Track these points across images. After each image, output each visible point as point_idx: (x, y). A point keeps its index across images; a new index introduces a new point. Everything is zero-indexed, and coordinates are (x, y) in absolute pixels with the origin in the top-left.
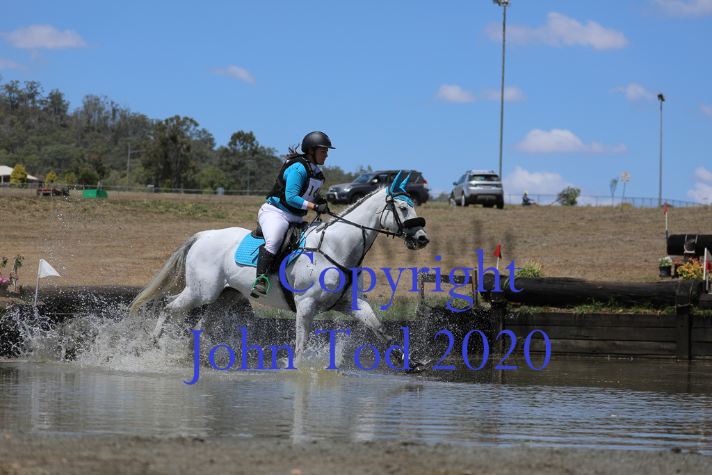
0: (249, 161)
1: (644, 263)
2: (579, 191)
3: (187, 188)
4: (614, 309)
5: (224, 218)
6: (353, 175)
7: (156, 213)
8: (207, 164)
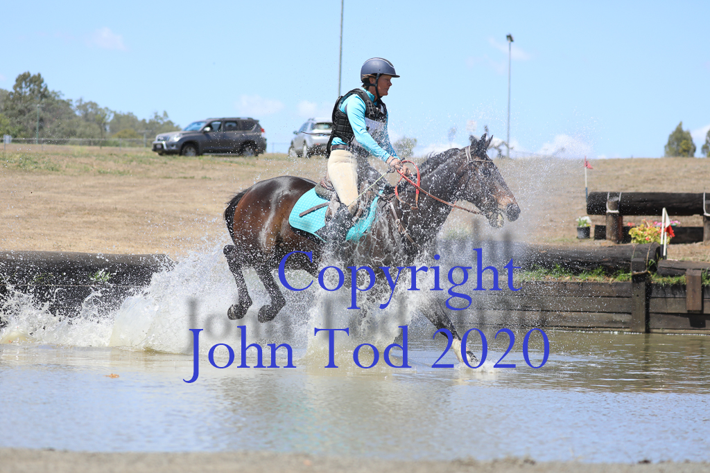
0: (38, 105)
1: (550, 223)
2: (415, 140)
4: (560, 276)
5: (58, 170)
6: (147, 121)
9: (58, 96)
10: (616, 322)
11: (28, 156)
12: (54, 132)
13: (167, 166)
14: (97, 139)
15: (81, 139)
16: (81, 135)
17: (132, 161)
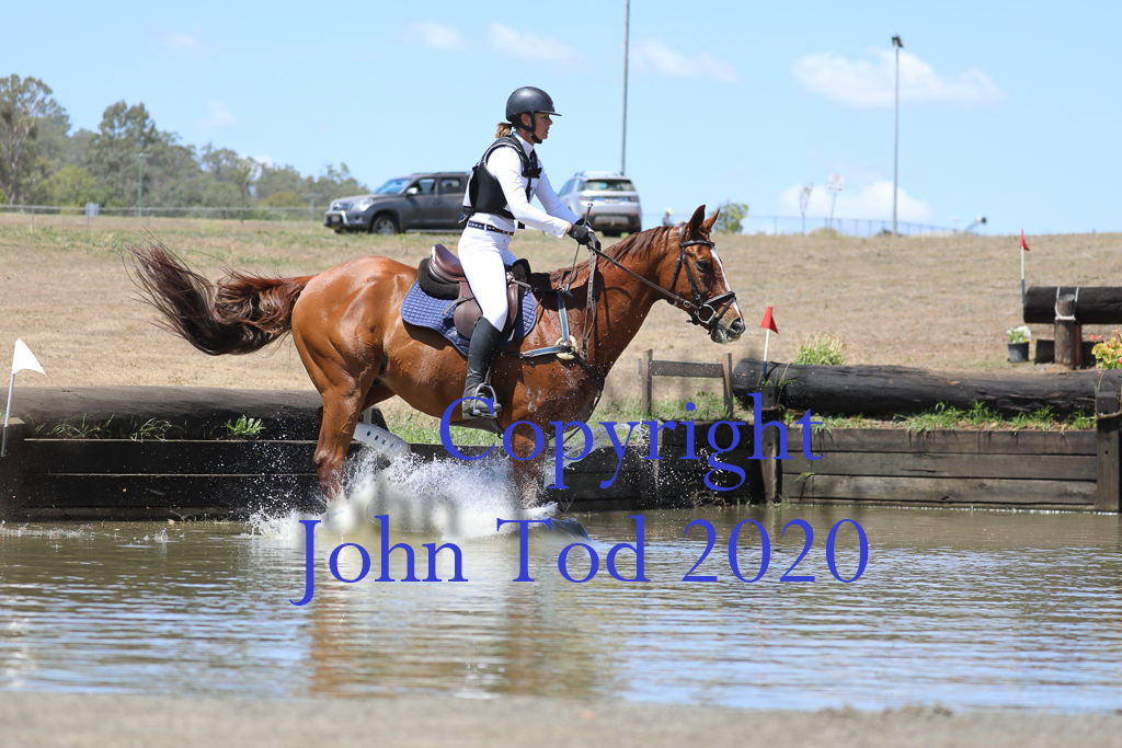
0: (141, 155)
1: (965, 337)
2: (746, 207)
3: (31, 203)
4: (982, 422)
6: (316, 180)
7: (56, 250)
8: (58, 160)
9: (173, 140)
10: (1071, 495)
11: (126, 236)
12: (166, 198)
13: (349, 250)
14: (235, 209)
15: (210, 209)
16: (209, 200)
17: (292, 243)
